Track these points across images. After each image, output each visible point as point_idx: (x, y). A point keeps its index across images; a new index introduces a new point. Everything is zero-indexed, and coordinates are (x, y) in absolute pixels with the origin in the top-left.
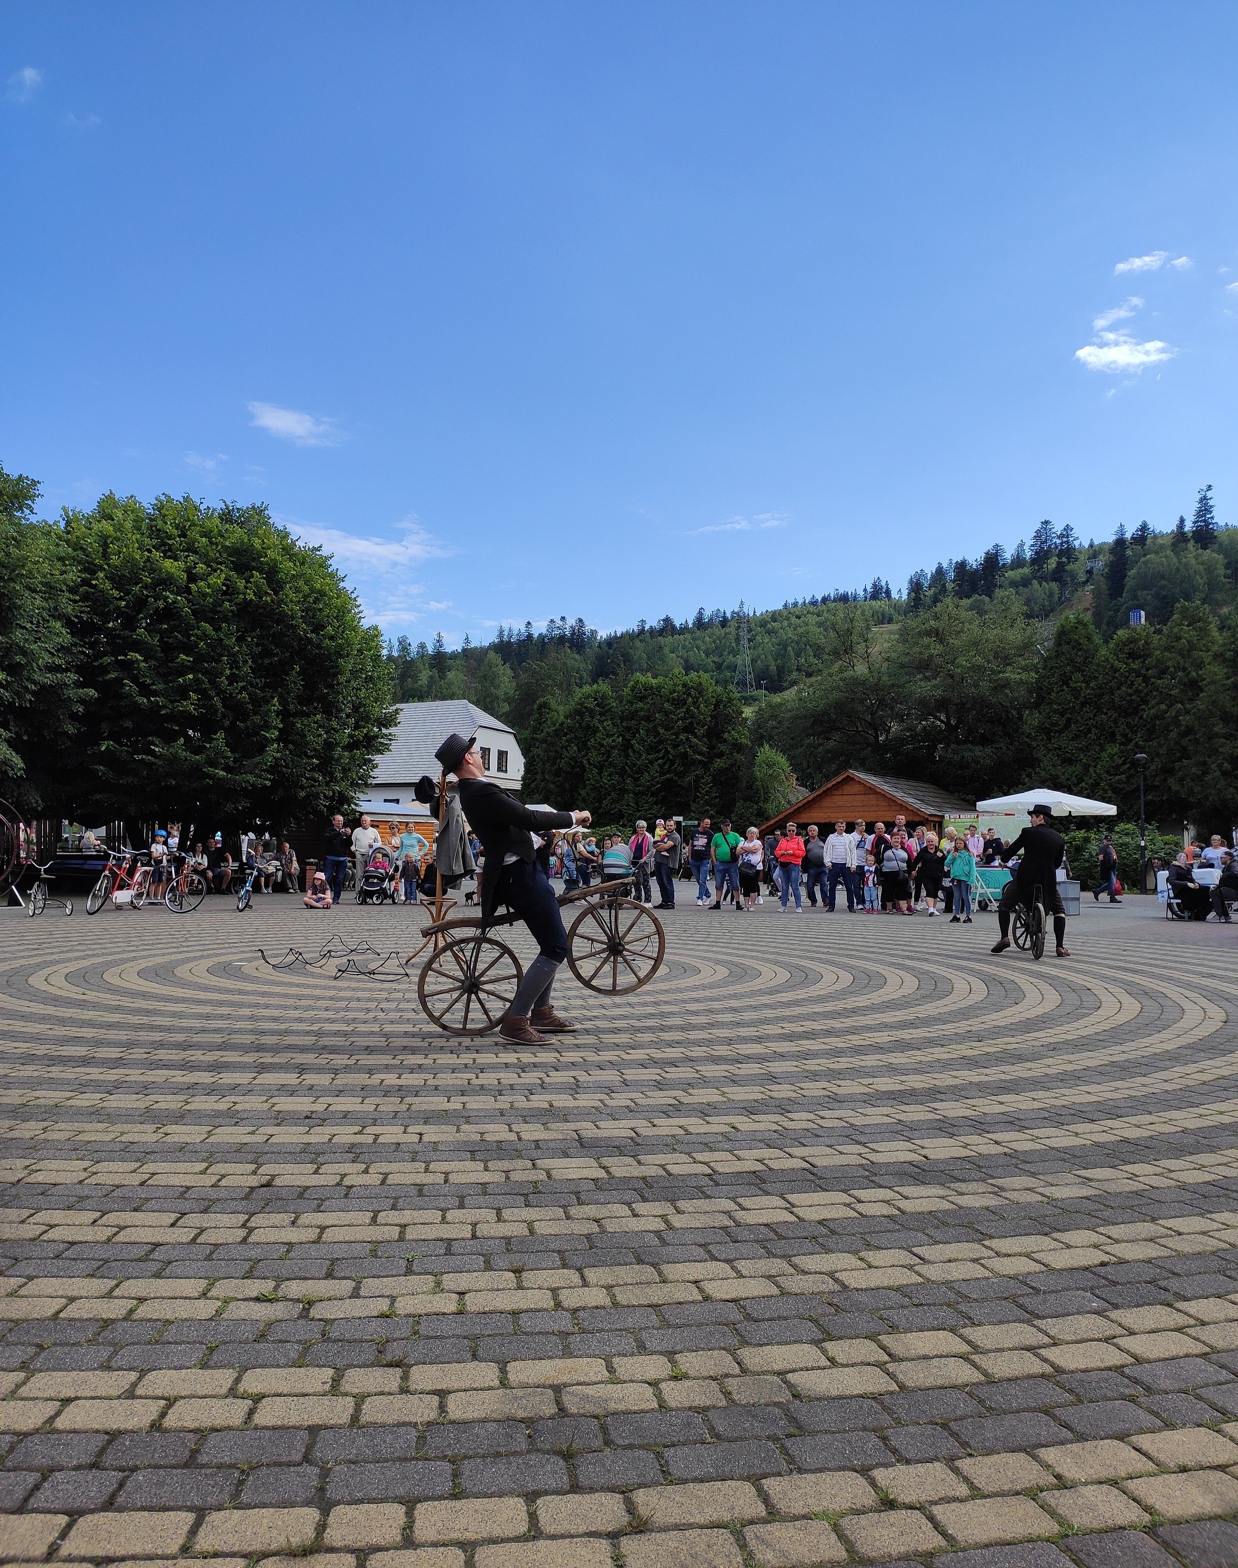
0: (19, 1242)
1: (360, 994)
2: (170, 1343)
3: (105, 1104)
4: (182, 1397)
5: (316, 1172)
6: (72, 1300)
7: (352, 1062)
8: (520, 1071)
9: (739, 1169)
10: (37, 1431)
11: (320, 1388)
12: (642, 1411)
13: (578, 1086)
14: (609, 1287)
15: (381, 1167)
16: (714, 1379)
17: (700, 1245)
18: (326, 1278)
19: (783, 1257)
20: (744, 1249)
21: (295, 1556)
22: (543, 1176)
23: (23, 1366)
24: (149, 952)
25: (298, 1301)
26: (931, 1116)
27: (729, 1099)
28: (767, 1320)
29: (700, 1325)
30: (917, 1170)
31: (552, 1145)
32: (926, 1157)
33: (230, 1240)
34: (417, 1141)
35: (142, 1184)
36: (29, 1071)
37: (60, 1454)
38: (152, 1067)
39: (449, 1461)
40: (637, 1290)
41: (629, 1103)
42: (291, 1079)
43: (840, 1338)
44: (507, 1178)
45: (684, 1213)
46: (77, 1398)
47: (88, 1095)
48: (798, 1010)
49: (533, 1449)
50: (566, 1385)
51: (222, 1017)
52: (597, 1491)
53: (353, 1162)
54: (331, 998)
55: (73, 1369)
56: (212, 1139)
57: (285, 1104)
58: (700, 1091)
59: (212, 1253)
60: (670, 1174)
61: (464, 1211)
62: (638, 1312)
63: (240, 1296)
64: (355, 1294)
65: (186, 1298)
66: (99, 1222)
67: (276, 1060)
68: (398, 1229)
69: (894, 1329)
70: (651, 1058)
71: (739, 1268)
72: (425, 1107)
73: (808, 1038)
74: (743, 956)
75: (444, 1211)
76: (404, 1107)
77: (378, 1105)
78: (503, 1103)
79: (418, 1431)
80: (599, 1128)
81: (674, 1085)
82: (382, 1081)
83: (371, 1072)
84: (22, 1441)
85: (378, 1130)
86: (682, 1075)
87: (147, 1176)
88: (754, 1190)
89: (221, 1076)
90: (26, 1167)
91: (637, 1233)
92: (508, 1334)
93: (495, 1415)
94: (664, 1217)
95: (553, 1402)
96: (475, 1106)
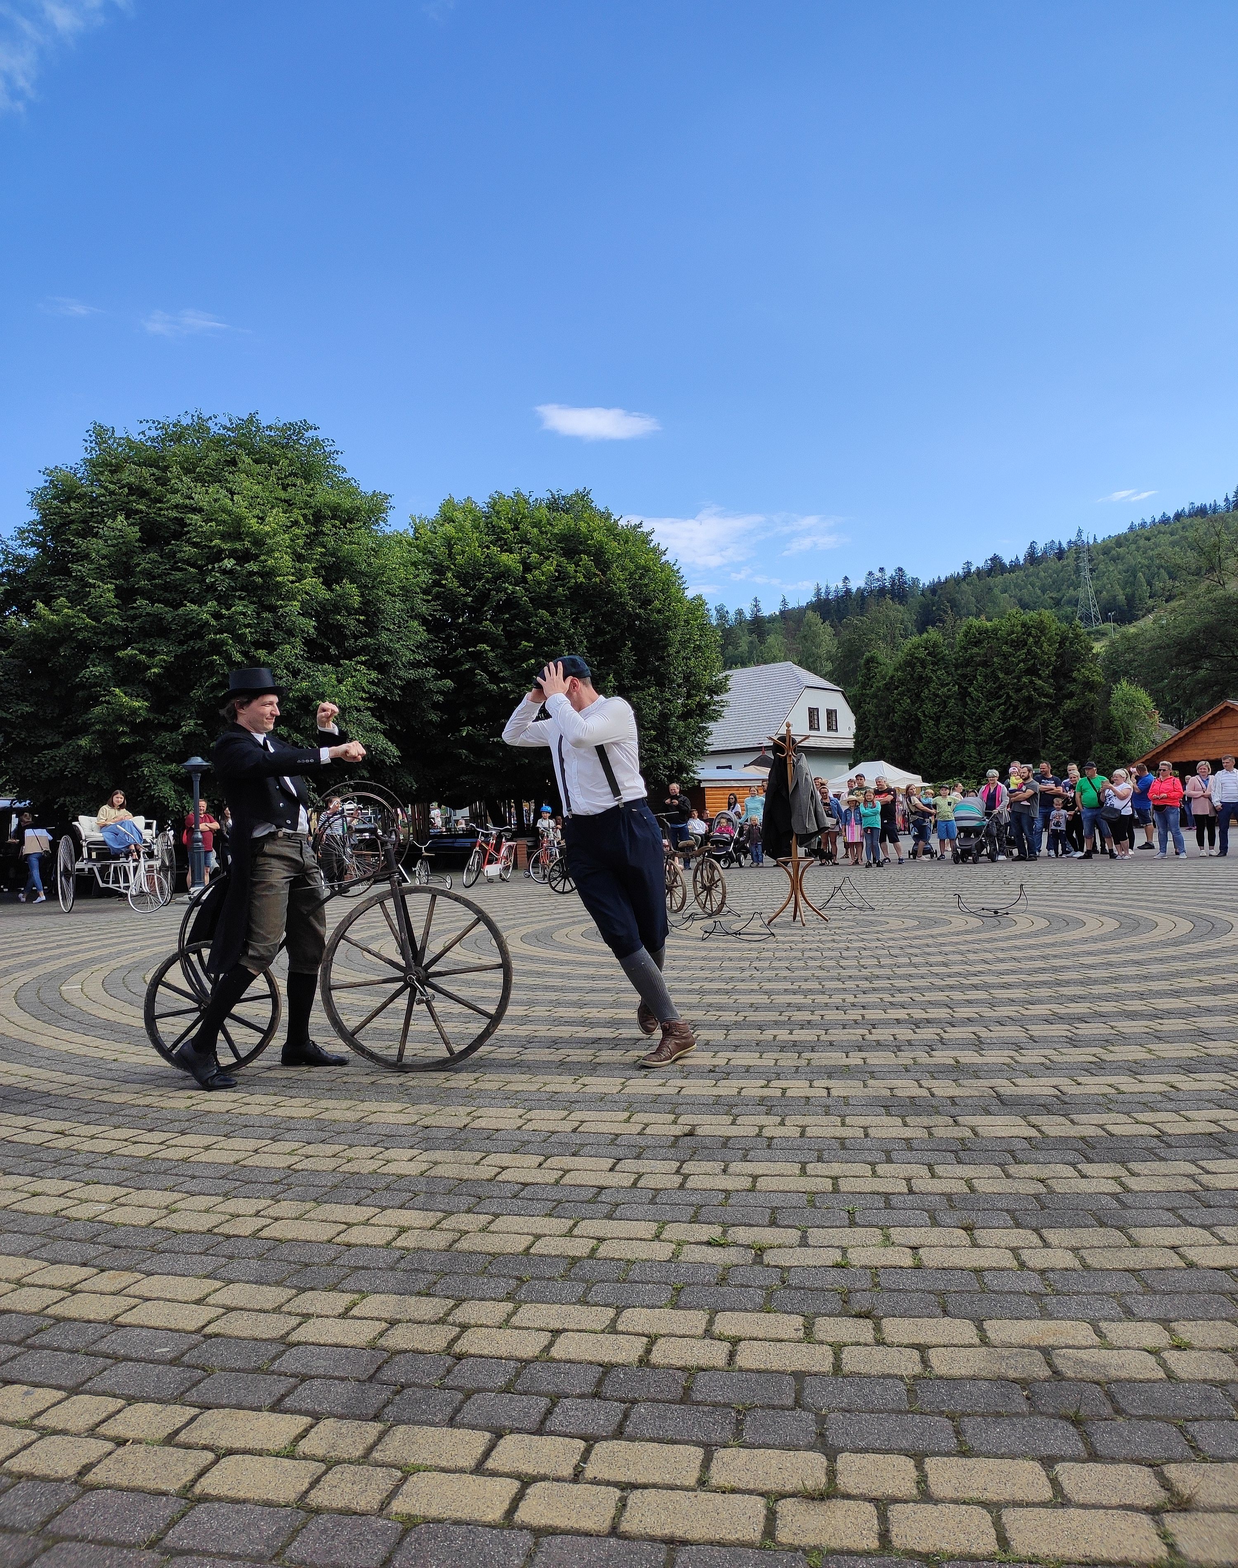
0: (478, 1182)
1: (731, 954)
2: (636, 1282)
3: (522, 1057)
4: (663, 1336)
5: (733, 1123)
6: (538, 1237)
7: (740, 1018)
8: (913, 1027)
9: (1191, 1131)
10: (536, 1359)
11: (794, 1335)
12: (1149, 1381)
13: (981, 1042)
14: (1075, 1250)
15: (796, 1120)
16: (1225, 1352)
17: (1168, 1210)
18: (770, 1226)
20: (1222, 1215)
21: (813, 1499)
22: (968, 1133)
23: (510, 1297)
25: (749, 1247)
27: (1159, 1057)
29: (1190, 1293)
31: (969, 1101)
33: (669, 1186)
34: (825, 1094)
35: (574, 1131)
37: (562, 1382)
38: (556, 1023)
39: (947, 1417)
40: (1108, 1253)
41: (1043, 1060)
44: (930, 1134)
45: (1139, 1175)
46: (567, 1330)
47: (506, 1049)
48: (1213, 962)
49: (1035, 1411)
50: (1054, 1348)
51: (606, 977)
52: (1121, 1462)
53: (767, 1114)
54: (704, 959)
55: (554, 1303)
56: (626, 1091)
58: (1122, 1048)
59: (654, 1197)
60: (1112, 1135)
61: (893, 1165)
62: (1115, 1276)
63: (693, 1240)
64: (804, 1243)
65: (641, 1239)
66: (544, 1165)
70: (1055, 1014)
71: (1221, 1234)
72: (824, 1062)
74: (1130, 906)
76: (804, 1062)
77: (777, 1060)
78: (905, 1059)
79: (906, 1384)
80: (1016, 1085)
81: (1088, 1042)
82: (775, 1036)
83: (761, 1028)
84: (525, 1367)
85: (784, 1084)
86: (1095, 1032)
87: (577, 1124)
88: (1215, 1153)
89: (620, 1031)
90: (469, 1114)
91: (1090, 1194)
92: (976, 1292)
93: (983, 1373)
94: (1116, 1179)
95: (1045, 1364)
96: (876, 1061)
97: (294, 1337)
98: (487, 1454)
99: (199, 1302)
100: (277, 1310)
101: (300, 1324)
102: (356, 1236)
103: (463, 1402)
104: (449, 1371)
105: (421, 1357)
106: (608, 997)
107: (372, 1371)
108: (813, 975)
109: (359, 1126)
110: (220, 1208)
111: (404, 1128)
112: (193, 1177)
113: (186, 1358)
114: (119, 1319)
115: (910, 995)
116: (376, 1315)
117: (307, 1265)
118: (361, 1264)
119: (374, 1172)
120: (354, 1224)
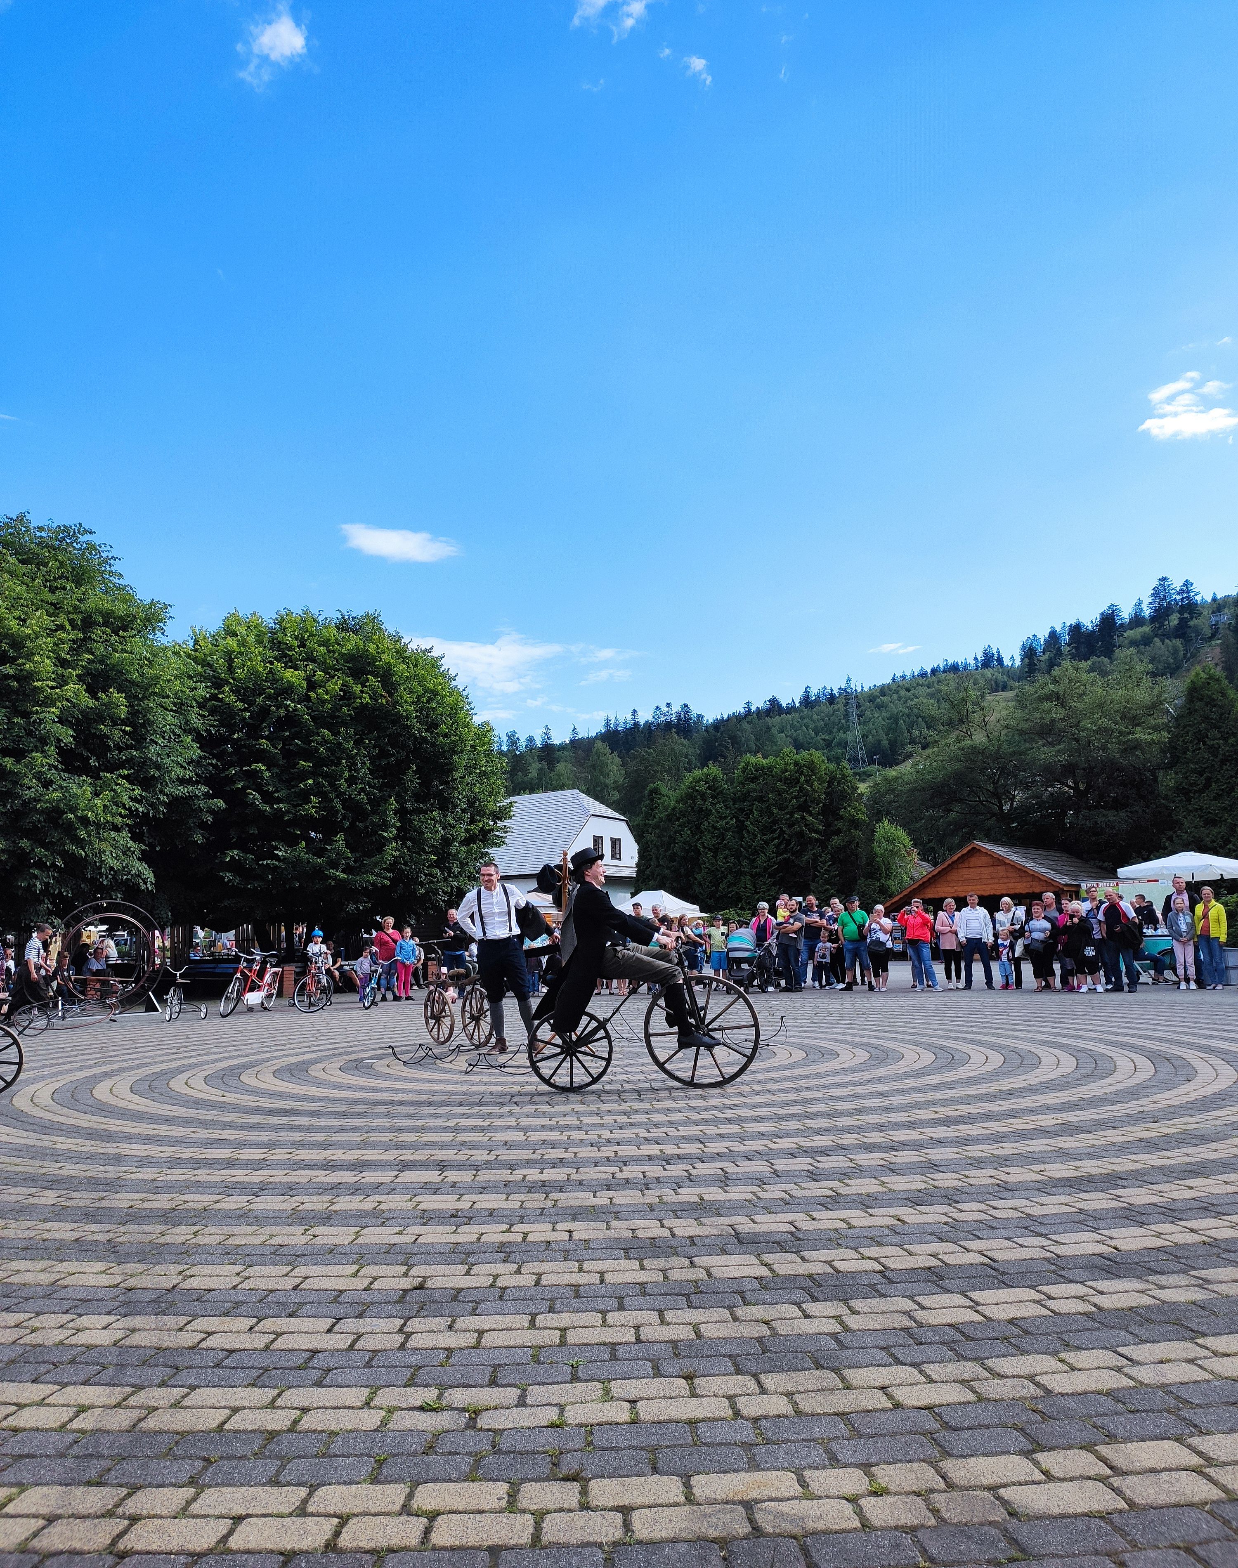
0: (178, 1350)
1: (492, 1088)
2: (336, 1456)
3: (252, 1207)
4: (355, 1515)
5: (468, 1273)
6: (235, 1410)
7: (492, 1157)
8: (664, 1163)
9: (912, 1265)
10: (210, 1552)
11: (495, 1504)
12: (844, 1531)
13: (727, 1178)
14: (789, 1395)
15: (533, 1267)
16: (918, 1494)
17: (882, 1348)
18: (489, 1386)
19: (975, 1359)
20: (930, 1352)
22: (702, 1275)
23: (192, 1482)
24: (282, 1053)
25: (464, 1410)
26: (1114, 1204)
27: (890, 1189)
28: (967, 1429)
29: (893, 1435)
30: (1108, 1262)
31: (708, 1241)
32: (1116, 1248)
33: (388, 1346)
34: (567, 1238)
35: (295, 1288)
36: (176, 1175)
38: (295, 1167)
40: (820, 1397)
41: (783, 1195)
42: (433, 1176)
43: (1052, 1449)
44: (666, 1277)
45: (859, 1313)
46: (249, 1516)
47: (234, 1198)
48: (949, 1093)
50: (757, 1501)
51: (358, 1115)
53: (504, 1262)
54: (464, 1093)
55: (242, 1485)
56: (360, 1240)
57: (430, 1202)
58: (857, 1181)
59: (371, 1359)
60: (838, 1272)
61: (625, 1313)
62: (825, 1421)
63: (404, 1406)
64: (522, 1403)
65: (349, 1408)
66: (256, 1329)
67: (416, 1157)
68: (558, 1333)
69: (1111, 1438)
70: (800, 1147)
71: (928, 1372)
72: (572, 1203)
73: (965, 1123)
74: (881, 1038)
75: (604, 1313)
76: (550, 1204)
77: (523, 1202)
78: (651, 1197)
79: (604, 1552)
80: (754, 1222)
81: (828, 1175)
82: (525, 1176)
83: (511, 1167)
85: (525, 1228)
86: (835, 1165)
87: (299, 1280)
88: (932, 1287)
89: (363, 1175)
90: (180, 1273)
91: (811, 1335)
92: (688, 1446)
93: (684, 1535)
94: (837, 1318)
95: (745, 1520)
96: (622, 1201)
102: (26, 1419)
105: (77, 1558)
106: (357, 1137)
108: (573, 1110)
109: (52, 1291)
111: (104, 1291)
115: (665, 1130)
116: (33, 1510)
118: (26, 1451)
119: (61, 1343)
120: (26, 1405)
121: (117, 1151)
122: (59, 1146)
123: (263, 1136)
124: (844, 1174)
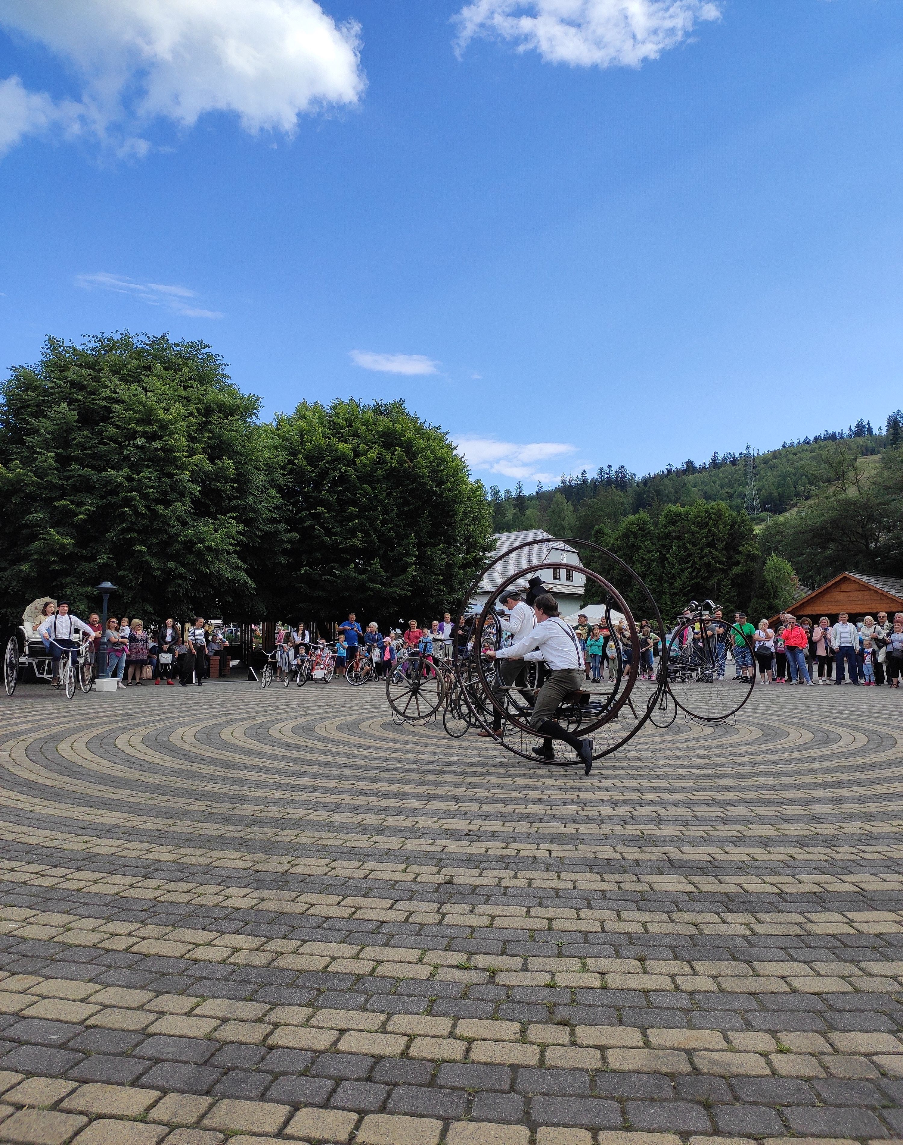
0: (293, 915)
2: (403, 995)
3: (331, 819)
4: (420, 1036)
5: (480, 875)
6: (334, 958)
7: (490, 795)
8: (613, 806)
9: (802, 890)
10: (327, 1051)
11: (513, 1037)
12: (759, 1076)
13: (660, 819)
14: (714, 977)
15: (526, 874)
16: (812, 1055)
17: (781, 949)
18: (501, 954)
19: (852, 962)
20: (819, 953)
22: (646, 888)
23: (310, 1004)
24: (340, 713)
25: (485, 970)
27: (783, 834)
28: (848, 1011)
29: (792, 1011)
31: (649, 864)
33: (431, 922)
34: (548, 855)
35: (366, 877)
36: (280, 794)
37: (345, 1068)
38: (358, 794)
39: (617, 1101)
40: (737, 980)
41: (703, 834)
42: (450, 806)
44: (620, 888)
45: (763, 923)
46: (350, 1030)
47: (320, 813)
48: (826, 764)
49: (678, 1098)
50: (695, 1050)
51: (396, 760)
52: (735, 1136)
53: (505, 869)
54: (467, 748)
55: (343, 1009)
56: (406, 847)
57: (451, 824)
58: (758, 826)
59: (420, 930)
60: (747, 892)
61: (592, 910)
62: (741, 998)
63: (445, 964)
64: (525, 968)
65: (408, 963)
66: (342, 904)
67: (438, 792)
70: (713, 799)
71: (817, 968)
72: (549, 830)
73: (839, 787)
74: (771, 720)
76: (534, 830)
77: (515, 828)
78: (606, 829)
79: (589, 1076)
80: (682, 853)
81: (735, 821)
83: (505, 803)
84: (318, 1057)
85: (518, 846)
86: (741, 814)
87: (368, 872)
88: (817, 907)
89: (403, 802)
90: (289, 862)
91: (729, 936)
92: (643, 1007)
93: (645, 1069)
94: (747, 925)
95: (688, 1062)
96: (585, 831)
97: (152, 1029)
98: (286, 1123)
99: (83, 1000)
100: (141, 1008)
101: (157, 1019)
102: (201, 953)
103: (272, 1082)
104: (263, 1058)
105: (244, 1047)
106: (396, 775)
107: (207, 1057)
109: (208, 869)
110: (102, 928)
111: (241, 872)
112: (85, 904)
113: (71, 1044)
114: (23, 1012)
115: (613, 781)
116: (212, 1014)
117: (164, 975)
118: (204, 975)
119: (218, 905)
120: (200, 945)
121: (240, 776)
122: (203, 771)
123: (334, 771)
124: (748, 821)
